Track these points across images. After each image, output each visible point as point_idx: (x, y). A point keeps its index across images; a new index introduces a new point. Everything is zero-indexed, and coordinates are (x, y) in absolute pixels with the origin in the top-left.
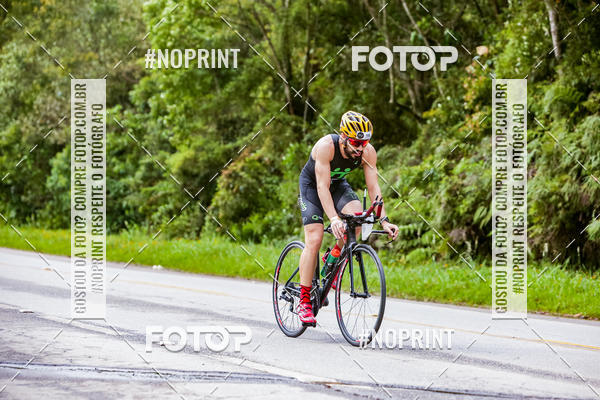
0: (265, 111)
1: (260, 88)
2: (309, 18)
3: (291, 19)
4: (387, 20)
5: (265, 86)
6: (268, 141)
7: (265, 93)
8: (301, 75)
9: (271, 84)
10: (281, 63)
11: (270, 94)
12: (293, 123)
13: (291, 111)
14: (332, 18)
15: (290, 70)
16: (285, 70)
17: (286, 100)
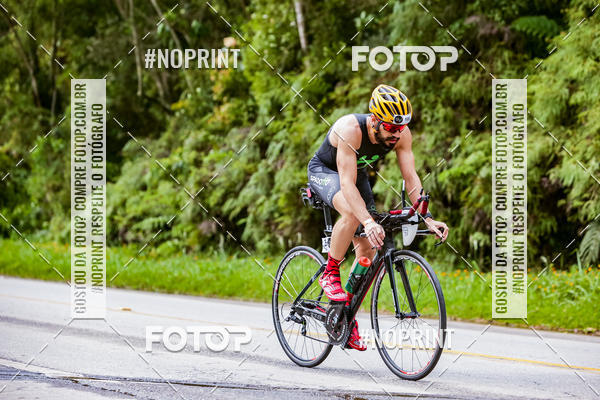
0: (12, 104)
1: (7, 81)
2: (56, 10)
3: (36, 10)
4: (134, 11)
5: (11, 79)
6: (15, 134)
7: (12, 85)
8: (48, 68)
9: (17, 77)
10: (27, 55)
11: (17, 88)
12: (40, 117)
13: (39, 103)
14: (79, 10)
15: (37, 62)
16: (32, 62)
17: (33, 93)
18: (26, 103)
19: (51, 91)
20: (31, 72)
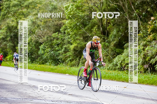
0: (96, 34)
1: (94, 28)
2: (107, 10)
3: (102, 10)
4: (128, 10)
5: (96, 28)
7: (96, 29)
8: (105, 25)
9: (97, 27)
11: (97, 29)
12: (103, 37)
13: (102, 34)
14: (113, 10)
16: (101, 23)
17: (101, 31)
18: (99, 34)
19: (106, 31)
20: (101, 26)
